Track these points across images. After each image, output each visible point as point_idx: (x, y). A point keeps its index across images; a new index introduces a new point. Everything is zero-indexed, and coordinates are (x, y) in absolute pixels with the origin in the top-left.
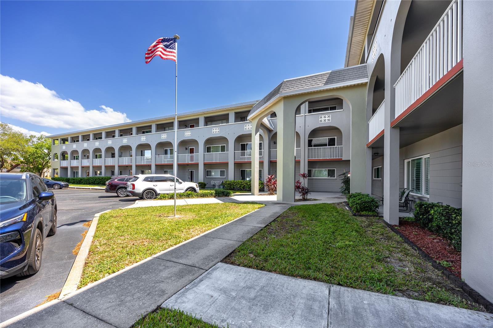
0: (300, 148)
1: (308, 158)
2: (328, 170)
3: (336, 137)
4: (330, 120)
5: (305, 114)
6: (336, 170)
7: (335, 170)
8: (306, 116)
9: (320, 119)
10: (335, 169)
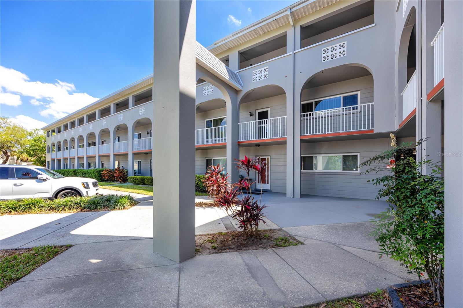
0: (285, 117)
1: (301, 133)
2: (343, 156)
3: (359, 93)
4: (345, 52)
5: (295, 52)
6: (360, 156)
7: (357, 156)
8: (296, 54)
9: (323, 55)
10: (358, 154)
